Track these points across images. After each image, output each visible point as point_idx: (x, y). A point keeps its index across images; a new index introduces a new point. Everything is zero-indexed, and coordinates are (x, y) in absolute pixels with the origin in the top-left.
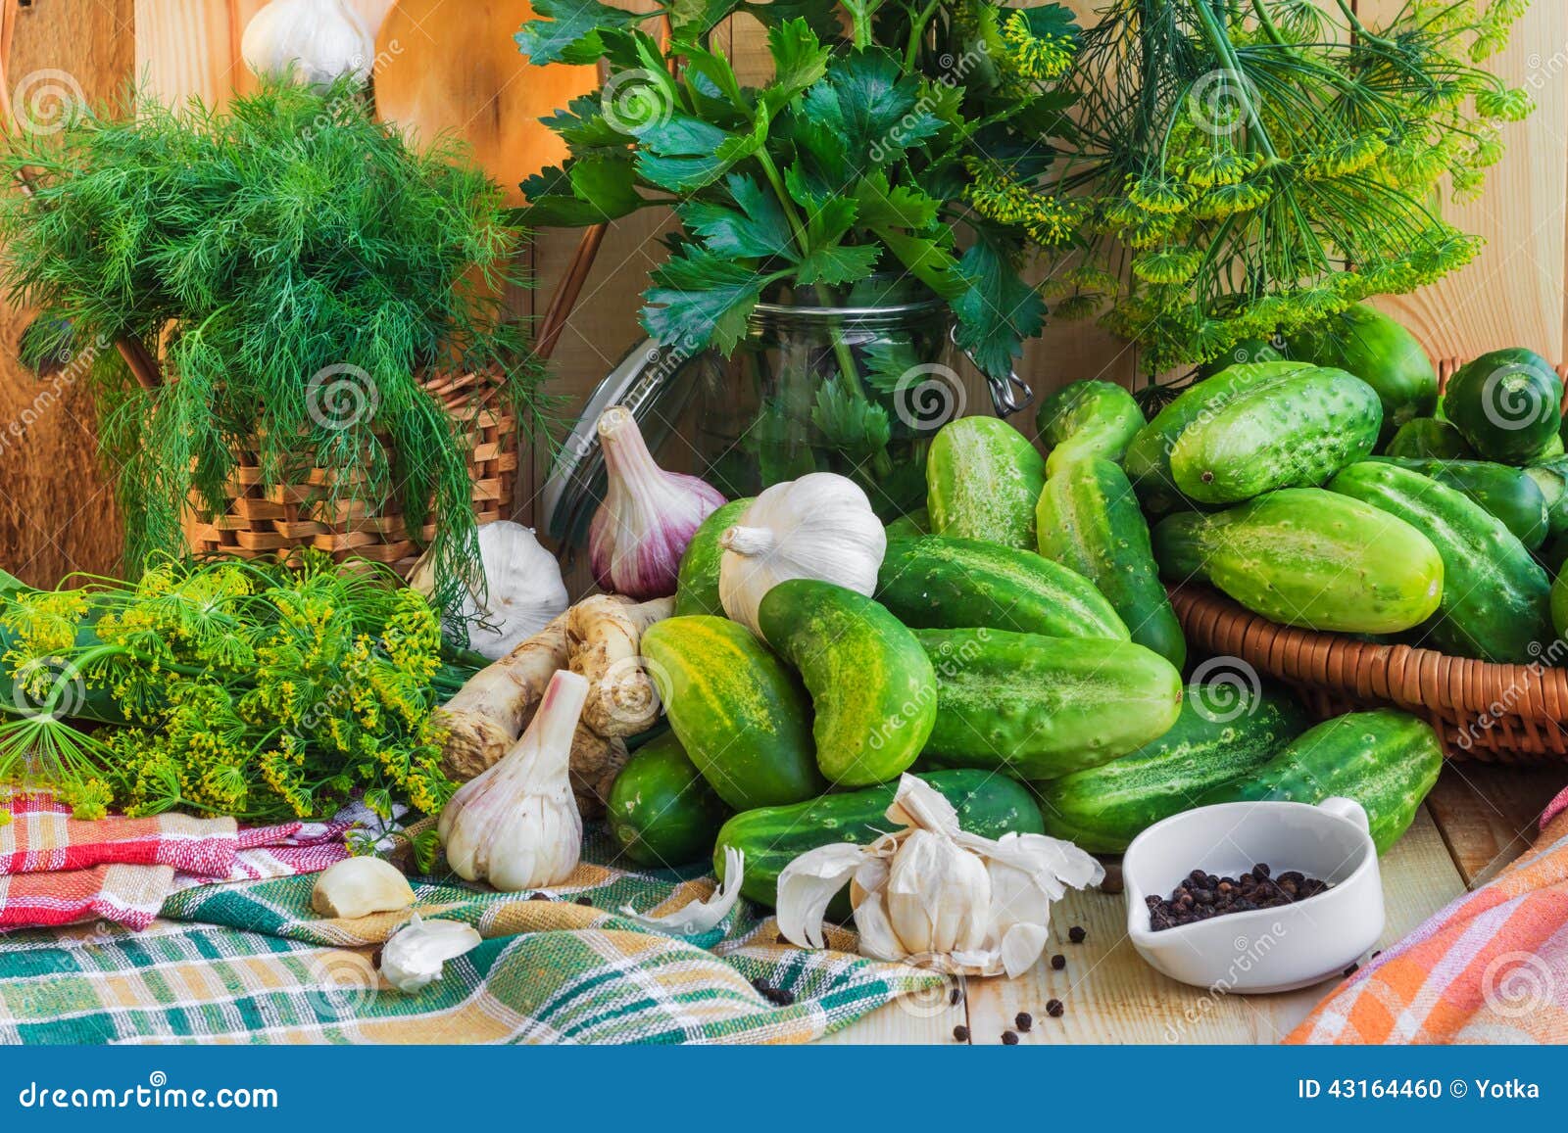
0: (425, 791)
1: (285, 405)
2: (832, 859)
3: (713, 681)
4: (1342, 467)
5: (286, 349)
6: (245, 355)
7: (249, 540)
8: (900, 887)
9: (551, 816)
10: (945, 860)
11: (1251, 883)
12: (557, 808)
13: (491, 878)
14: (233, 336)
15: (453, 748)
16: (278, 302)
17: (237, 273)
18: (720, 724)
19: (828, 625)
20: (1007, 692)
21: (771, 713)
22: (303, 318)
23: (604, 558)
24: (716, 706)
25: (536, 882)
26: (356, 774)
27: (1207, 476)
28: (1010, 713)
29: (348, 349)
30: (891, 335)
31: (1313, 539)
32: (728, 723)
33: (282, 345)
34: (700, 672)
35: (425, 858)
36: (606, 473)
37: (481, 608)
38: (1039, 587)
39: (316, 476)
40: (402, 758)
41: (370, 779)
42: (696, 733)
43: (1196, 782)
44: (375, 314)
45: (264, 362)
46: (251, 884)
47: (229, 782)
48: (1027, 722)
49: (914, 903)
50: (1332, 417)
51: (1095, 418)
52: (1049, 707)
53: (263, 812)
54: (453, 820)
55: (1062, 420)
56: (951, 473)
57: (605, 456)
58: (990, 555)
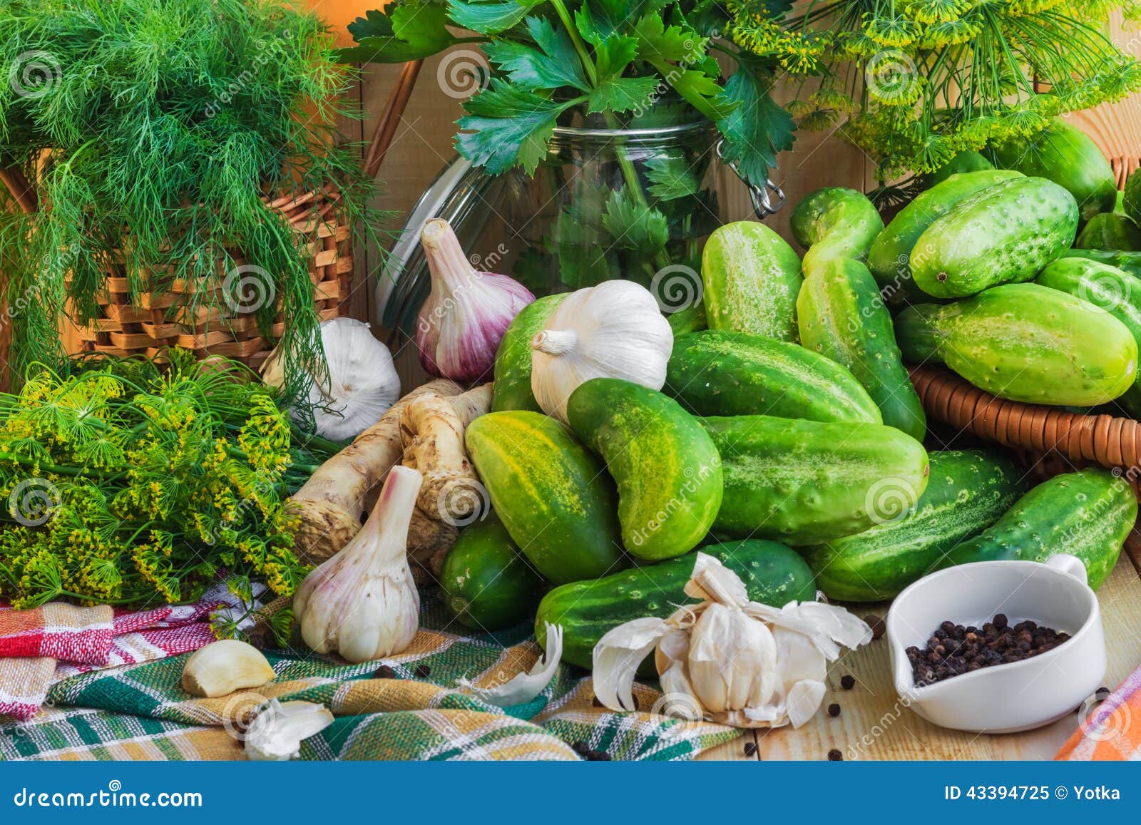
0: (280, 577)
1: (147, 227)
2: (639, 633)
3: (530, 470)
4: (1049, 262)
5: (146, 177)
6: (110, 185)
7: (121, 341)
8: (700, 655)
9: (392, 594)
10: (737, 629)
11: (994, 633)
12: (397, 586)
13: (341, 651)
14: (99, 167)
15: (304, 533)
16: (138, 136)
17: (101, 111)
18: (537, 509)
19: (628, 420)
20: (782, 472)
21: (581, 498)
22: (161, 151)
23: (429, 348)
24: (534, 493)
25: (380, 653)
26: (218, 562)
27: (942, 277)
28: (785, 490)
29: (201, 177)
30: (668, 151)
31: (1031, 328)
32: (544, 507)
33: (143, 174)
34: (518, 463)
35: (282, 635)
36: (429, 274)
37: (325, 395)
38: (805, 377)
39: (178, 284)
40: (259, 548)
41: (231, 566)
42: (516, 517)
43: (938, 538)
44: (225, 144)
45: (128, 190)
46: (127, 669)
47: (105, 573)
48: (800, 497)
49: (712, 670)
50: (1041, 221)
51: (842, 222)
52: (818, 484)
53: (137, 597)
54: (307, 600)
55: (813, 223)
56: (723, 271)
57: (428, 259)
58: (761, 348)
